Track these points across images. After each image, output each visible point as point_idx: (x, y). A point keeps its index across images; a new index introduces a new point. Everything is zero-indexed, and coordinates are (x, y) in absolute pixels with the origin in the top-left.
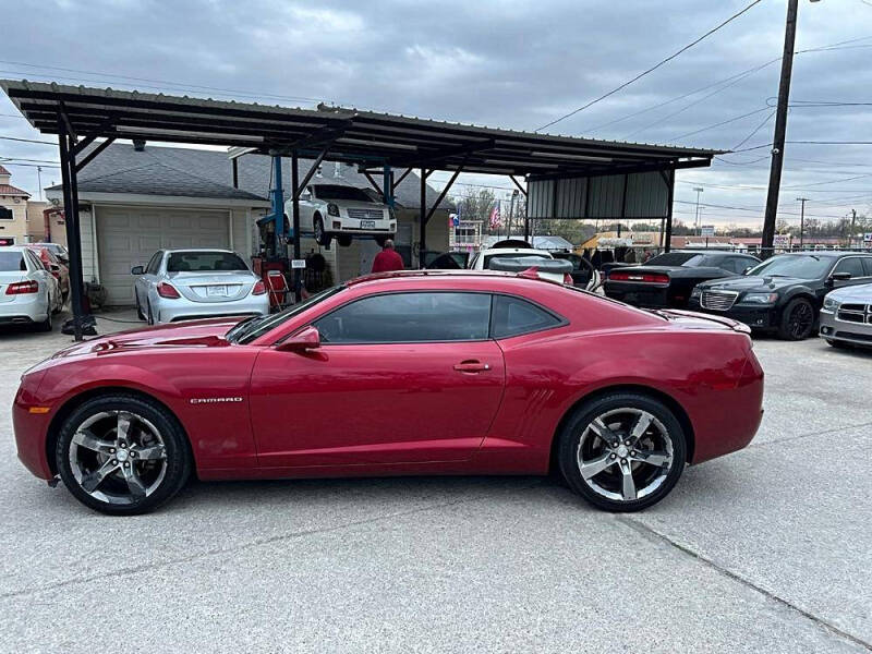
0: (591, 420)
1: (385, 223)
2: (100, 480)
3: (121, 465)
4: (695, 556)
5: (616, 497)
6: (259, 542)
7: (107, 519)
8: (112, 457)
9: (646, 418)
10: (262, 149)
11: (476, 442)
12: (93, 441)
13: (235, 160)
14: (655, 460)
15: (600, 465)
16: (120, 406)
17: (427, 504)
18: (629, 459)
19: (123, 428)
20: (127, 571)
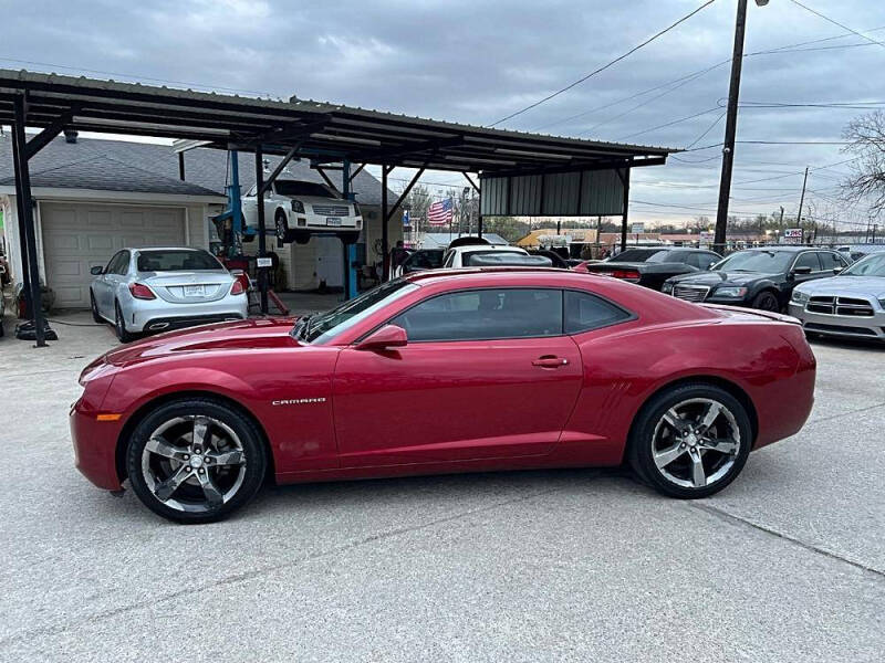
0: (666, 411)
1: (351, 220)
2: (175, 488)
3: (195, 472)
4: (780, 536)
5: (688, 484)
6: (356, 544)
7: (182, 527)
8: (186, 463)
9: (716, 408)
10: (219, 143)
11: (554, 436)
12: (168, 448)
13: (181, 154)
14: (723, 447)
15: (672, 454)
16: (196, 410)
17: (503, 499)
18: (698, 448)
19: (199, 433)
20: (236, 579)
